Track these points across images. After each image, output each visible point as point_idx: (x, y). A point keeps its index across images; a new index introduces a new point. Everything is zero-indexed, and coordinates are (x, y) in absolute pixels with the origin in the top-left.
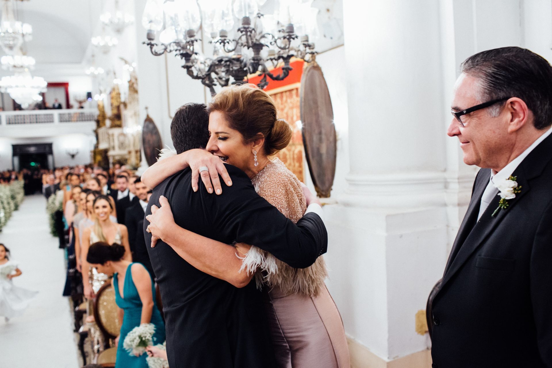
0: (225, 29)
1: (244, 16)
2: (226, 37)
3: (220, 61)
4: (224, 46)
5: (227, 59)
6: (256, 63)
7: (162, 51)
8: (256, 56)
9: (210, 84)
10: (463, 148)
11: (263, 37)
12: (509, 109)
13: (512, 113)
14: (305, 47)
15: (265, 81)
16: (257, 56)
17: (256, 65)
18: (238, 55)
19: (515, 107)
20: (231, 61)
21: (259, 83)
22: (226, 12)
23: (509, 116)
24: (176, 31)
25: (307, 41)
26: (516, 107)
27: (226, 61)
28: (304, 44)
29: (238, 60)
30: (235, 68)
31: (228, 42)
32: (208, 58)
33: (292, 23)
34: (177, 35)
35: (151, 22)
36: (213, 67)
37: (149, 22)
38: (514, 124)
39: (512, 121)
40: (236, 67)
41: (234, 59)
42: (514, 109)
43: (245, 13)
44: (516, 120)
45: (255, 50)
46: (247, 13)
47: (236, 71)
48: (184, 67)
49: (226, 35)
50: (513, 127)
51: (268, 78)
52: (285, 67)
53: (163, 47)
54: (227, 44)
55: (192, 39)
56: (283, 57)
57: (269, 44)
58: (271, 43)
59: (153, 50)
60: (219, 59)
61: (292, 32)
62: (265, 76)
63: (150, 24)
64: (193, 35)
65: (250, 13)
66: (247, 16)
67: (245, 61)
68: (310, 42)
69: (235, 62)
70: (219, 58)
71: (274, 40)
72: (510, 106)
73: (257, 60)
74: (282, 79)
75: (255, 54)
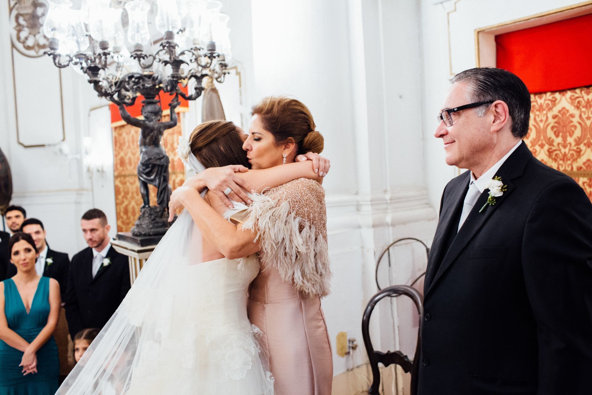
0: (140, 43)
1: (166, 30)
2: (142, 51)
3: (131, 77)
4: (140, 61)
5: (138, 75)
6: (176, 80)
7: (66, 63)
8: (175, 73)
9: (120, 101)
10: (446, 148)
11: (183, 53)
12: (492, 112)
13: (495, 116)
14: (222, 67)
15: (177, 101)
16: (177, 73)
17: (175, 83)
18: (150, 71)
19: (498, 111)
20: (141, 78)
21: (170, 102)
22: (141, 25)
23: (492, 118)
24: (78, 42)
25: (224, 60)
26: (500, 110)
27: (137, 78)
28: (221, 64)
29: (150, 77)
30: (148, 86)
31: (144, 58)
32: (111, 74)
33: (214, 41)
34: (79, 47)
35: (54, 29)
36: (123, 83)
37: (51, 30)
38: (496, 125)
39: (494, 122)
40: (148, 84)
41: (145, 76)
42: (496, 112)
43: (168, 28)
44: (498, 122)
45: (174, 67)
46: (170, 27)
47: (147, 88)
48: (90, 82)
49: (142, 49)
50: (495, 127)
51: (180, 97)
52: (199, 86)
53: (68, 59)
54: (141, 59)
55: (106, 51)
56: (196, 77)
57: (189, 62)
58: (191, 60)
59: (57, 61)
60: (130, 75)
61: (214, 50)
62: (177, 96)
63: (52, 33)
64: (107, 47)
65: (173, 27)
66: (171, 30)
67: (159, 78)
68: (226, 62)
69: (147, 79)
70: (130, 73)
71: (194, 57)
72: (494, 109)
73: (177, 77)
74: (195, 99)
75: (173, 72)
